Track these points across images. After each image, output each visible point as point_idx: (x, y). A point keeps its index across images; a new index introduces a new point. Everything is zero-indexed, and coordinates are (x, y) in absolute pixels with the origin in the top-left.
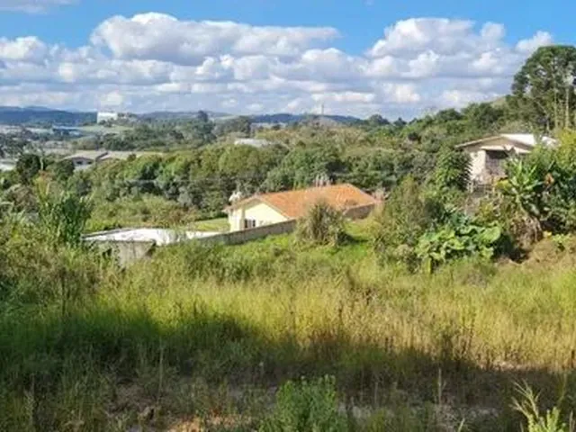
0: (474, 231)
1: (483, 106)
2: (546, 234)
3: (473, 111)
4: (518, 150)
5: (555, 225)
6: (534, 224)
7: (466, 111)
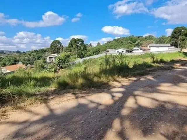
0: (50, 70)
1: (42, 49)
2: (61, 69)
3: (40, 50)
4: (54, 57)
5: (62, 68)
6: (58, 68)
7: (39, 50)
